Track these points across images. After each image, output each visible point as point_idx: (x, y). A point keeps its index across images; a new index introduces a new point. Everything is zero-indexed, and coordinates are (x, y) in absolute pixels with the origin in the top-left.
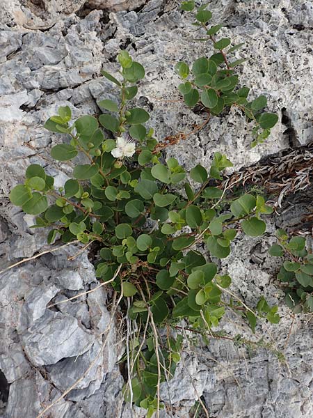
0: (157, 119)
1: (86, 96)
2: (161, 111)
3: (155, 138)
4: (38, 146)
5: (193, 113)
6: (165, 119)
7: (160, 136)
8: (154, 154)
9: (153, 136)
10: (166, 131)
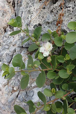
0: (46, 25)
1: (19, 49)
2: (44, 21)
3: (54, 31)
4: (17, 87)
5: (54, 5)
6: (48, 21)
7: (55, 28)
8: (60, 36)
9: (52, 31)
10: (54, 24)
